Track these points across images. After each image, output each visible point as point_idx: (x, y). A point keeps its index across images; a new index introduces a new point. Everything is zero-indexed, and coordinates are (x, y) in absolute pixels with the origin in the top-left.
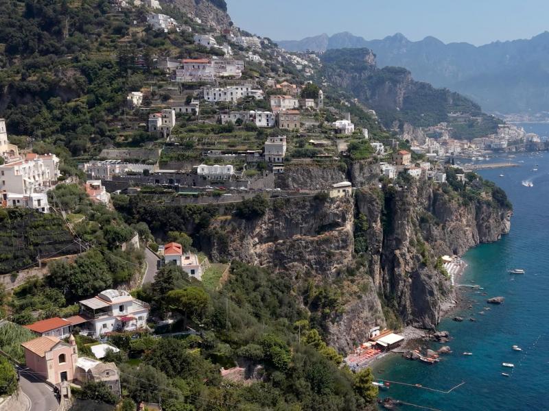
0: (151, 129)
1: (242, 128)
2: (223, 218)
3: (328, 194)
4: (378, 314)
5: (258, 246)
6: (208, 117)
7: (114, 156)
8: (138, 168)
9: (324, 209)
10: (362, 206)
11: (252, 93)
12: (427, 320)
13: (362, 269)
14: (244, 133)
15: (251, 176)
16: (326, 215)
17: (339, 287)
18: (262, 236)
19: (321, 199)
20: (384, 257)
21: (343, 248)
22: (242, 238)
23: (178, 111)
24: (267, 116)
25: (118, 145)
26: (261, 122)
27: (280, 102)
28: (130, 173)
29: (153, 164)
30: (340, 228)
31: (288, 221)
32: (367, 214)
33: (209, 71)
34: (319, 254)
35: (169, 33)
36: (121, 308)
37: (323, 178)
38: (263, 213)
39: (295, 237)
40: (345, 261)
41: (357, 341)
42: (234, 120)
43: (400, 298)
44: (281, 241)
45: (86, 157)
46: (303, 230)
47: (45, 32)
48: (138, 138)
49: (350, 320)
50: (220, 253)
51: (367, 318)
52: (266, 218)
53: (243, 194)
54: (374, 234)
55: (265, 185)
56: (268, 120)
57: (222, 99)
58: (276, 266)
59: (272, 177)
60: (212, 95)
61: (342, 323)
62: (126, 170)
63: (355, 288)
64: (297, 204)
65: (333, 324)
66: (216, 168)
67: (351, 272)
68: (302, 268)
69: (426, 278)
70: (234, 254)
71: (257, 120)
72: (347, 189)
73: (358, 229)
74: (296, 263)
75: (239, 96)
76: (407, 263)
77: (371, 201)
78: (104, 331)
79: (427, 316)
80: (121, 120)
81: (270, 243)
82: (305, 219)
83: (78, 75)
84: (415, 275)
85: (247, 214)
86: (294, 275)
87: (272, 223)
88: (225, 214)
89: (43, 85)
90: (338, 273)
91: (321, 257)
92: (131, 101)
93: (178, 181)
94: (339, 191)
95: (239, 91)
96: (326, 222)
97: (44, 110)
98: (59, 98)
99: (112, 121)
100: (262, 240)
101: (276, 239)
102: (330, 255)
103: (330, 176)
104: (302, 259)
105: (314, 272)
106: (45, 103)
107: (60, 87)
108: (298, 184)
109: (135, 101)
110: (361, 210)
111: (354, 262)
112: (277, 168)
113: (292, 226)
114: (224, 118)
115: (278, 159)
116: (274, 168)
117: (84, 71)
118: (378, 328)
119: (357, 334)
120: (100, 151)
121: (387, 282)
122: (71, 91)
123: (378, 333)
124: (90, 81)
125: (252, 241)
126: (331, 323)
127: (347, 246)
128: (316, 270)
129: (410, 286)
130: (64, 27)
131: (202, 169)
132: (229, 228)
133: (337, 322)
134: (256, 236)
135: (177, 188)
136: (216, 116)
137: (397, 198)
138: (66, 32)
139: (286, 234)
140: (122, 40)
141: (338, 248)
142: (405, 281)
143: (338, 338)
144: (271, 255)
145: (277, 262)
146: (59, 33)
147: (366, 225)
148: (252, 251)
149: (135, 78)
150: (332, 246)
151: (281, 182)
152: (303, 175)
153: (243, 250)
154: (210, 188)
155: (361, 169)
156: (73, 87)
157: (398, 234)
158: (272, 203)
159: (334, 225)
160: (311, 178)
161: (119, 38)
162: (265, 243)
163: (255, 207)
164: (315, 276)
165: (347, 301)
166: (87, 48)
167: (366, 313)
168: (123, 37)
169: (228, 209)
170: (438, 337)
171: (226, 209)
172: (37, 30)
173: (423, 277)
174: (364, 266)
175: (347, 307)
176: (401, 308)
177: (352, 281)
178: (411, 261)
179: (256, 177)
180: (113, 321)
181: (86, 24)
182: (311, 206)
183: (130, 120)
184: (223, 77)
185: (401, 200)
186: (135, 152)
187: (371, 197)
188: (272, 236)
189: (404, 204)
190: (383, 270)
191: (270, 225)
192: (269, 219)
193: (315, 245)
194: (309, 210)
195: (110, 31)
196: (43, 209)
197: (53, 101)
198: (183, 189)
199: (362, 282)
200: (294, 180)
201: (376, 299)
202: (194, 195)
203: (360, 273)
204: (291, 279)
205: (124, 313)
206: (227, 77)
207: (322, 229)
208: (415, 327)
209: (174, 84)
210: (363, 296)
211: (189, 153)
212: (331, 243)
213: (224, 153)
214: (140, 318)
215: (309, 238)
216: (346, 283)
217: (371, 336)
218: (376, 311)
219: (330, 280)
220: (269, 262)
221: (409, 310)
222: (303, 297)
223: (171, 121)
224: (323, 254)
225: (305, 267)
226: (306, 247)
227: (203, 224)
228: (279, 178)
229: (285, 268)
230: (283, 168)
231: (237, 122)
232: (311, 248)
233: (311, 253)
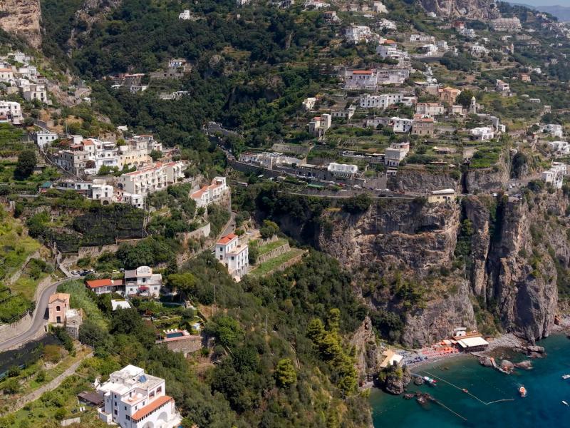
0: (311, 130)
1: (381, 133)
2: (333, 209)
3: (427, 199)
4: (466, 316)
5: (360, 236)
6: (357, 122)
7: (279, 149)
8: (289, 161)
9: (422, 212)
10: (469, 211)
11: (403, 100)
12: (530, 331)
13: (457, 271)
14: (380, 137)
15: (368, 176)
16: (423, 218)
17: (428, 284)
18: (364, 228)
19: (419, 203)
20: (490, 262)
21: (439, 249)
22: (345, 228)
23: (335, 115)
24: (404, 122)
25: (286, 141)
26: (398, 128)
27: (425, 108)
28: (285, 165)
29: (301, 159)
30: (438, 231)
31: (388, 219)
32: (473, 220)
33: (374, 79)
34: (414, 251)
35: (357, 45)
36: (144, 280)
37: (433, 183)
38: (366, 210)
39: (393, 233)
40: (441, 262)
41: (439, 337)
42: (376, 125)
43: (503, 304)
44: (382, 235)
45: (262, 149)
46: (402, 228)
47: (275, 44)
48: (299, 136)
49: (432, 316)
50: (326, 238)
51: (451, 318)
52: (369, 213)
53: (356, 191)
54: (478, 240)
55: (377, 186)
56: (404, 126)
57: (375, 105)
58: (374, 255)
59: (385, 179)
60: (367, 101)
61: (422, 317)
62: (284, 162)
63: (444, 288)
64: (397, 205)
65: (413, 316)
66: (343, 167)
67: (444, 272)
69: (532, 291)
70: (336, 240)
71: (395, 126)
72: (448, 196)
73: (462, 234)
74: (392, 256)
75: (392, 102)
76: (513, 272)
77: (478, 209)
78: (131, 293)
79: (530, 327)
80: (294, 121)
81: (372, 235)
82: (404, 218)
83: (280, 82)
84: (521, 285)
85: (353, 209)
86: (388, 266)
87: (374, 218)
88: (337, 207)
89: (256, 89)
90: (431, 271)
91: (416, 254)
92: (305, 105)
93: (314, 175)
94: (439, 198)
95: (392, 98)
96: (425, 224)
97: (254, 108)
98: (265, 99)
99: (288, 121)
100: (364, 232)
101: (379, 232)
102: (424, 254)
103: (441, 182)
104: (397, 254)
105: (407, 267)
106: (256, 102)
107: (267, 90)
108: (408, 186)
109: (308, 106)
110: (468, 216)
111: (451, 263)
112: (391, 171)
113: (391, 224)
114: (369, 122)
115: (394, 163)
116: (388, 171)
117: (285, 79)
118: (465, 329)
119: (440, 330)
120: (272, 145)
121: (490, 287)
122: (273, 94)
123: (464, 333)
124: (288, 86)
125: (355, 231)
126: (410, 315)
127: (443, 248)
128: (410, 265)
129: (516, 294)
130: (287, 40)
131: (332, 167)
132: (336, 219)
133: (418, 315)
134: (359, 227)
135: (309, 181)
136: (364, 121)
137: (507, 209)
138: (288, 44)
139: (386, 229)
140: (323, 50)
141: (434, 248)
142: (509, 289)
143: (414, 330)
144: (372, 245)
145: (376, 252)
146: (283, 46)
147: (471, 231)
148: (354, 240)
149: (314, 85)
150: (428, 245)
151: (393, 184)
152: (413, 179)
153: (345, 238)
154: (332, 183)
155: (477, 177)
156: (275, 90)
157: (506, 243)
158: (377, 201)
159: (432, 227)
160: (421, 182)
161: (321, 49)
162: (368, 234)
163: (358, 205)
164: (408, 271)
165: (432, 298)
166: (295, 59)
167: (451, 313)
168: (324, 48)
169: (339, 202)
170: (529, 351)
171: (338, 202)
172: (271, 41)
173: (529, 288)
174: (461, 269)
175: (429, 304)
176: (502, 315)
177: (443, 281)
178: (519, 272)
179: (372, 177)
180: (137, 288)
181: (302, 37)
182: (410, 208)
183: (300, 121)
184: (383, 85)
185: (510, 211)
186: (295, 148)
187: (478, 205)
188: (374, 229)
189: (512, 215)
190: (489, 275)
191: (373, 220)
192: (372, 215)
193: (411, 242)
194: (408, 211)
195: (316, 43)
196: (140, 205)
197: (261, 101)
198: (314, 182)
199: (452, 283)
200: (404, 182)
201: (465, 302)
202: (318, 188)
203: (454, 274)
204: (385, 269)
205: (145, 283)
206: (389, 86)
207: (422, 229)
208: (517, 336)
209: (342, 91)
210: (450, 297)
211: (330, 152)
212: (426, 243)
213: (355, 154)
214: (156, 288)
215: (407, 236)
216: (436, 281)
217: (455, 335)
218: (464, 313)
219: (422, 276)
220: (369, 251)
221: (511, 317)
222: (391, 287)
223: (327, 124)
224: (417, 252)
225: (399, 261)
226: (402, 244)
227: (317, 213)
228: (391, 180)
229: (382, 259)
230: (396, 171)
231: (378, 127)
232: (406, 244)
233: (406, 249)
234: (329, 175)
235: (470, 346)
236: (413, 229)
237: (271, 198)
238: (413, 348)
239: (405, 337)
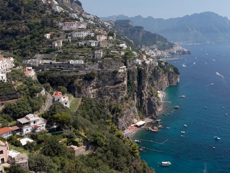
0: (53, 47)
1: (86, 47)
2: (79, 80)
3: (118, 71)
4: (136, 114)
5: (92, 90)
6: (74, 43)
7: (39, 57)
8: (48, 62)
9: (117, 76)
10: (130, 75)
11: (90, 34)
12: (153, 115)
13: (130, 98)
14: (87, 49)
15: (90, 64)
16: (117, 78)
17: (122, 105)
18: (94, 86)
19: (115, 73)
20: (138, 93)
21: (123, 90)
22: (86, 87)
23: (63, 40)
24: (96, 42)
25: (41, 53)
26: (93, 45)
27: (100, 37)
28: (45, 64)
29: (53, 60)
30: (122, 83)
31: (103, 81)
32: (132, 78)
33: (75, 26)
34: (115, 92)
35: (60, 13)
36: (34, 122)
37: (116, 65)
38: (94, 78)
39: (106, 87)
40: (124, 95)
41: (129, 124)
42: (83, 44)
43: (144, 107)
44: (101, 88)
45: (29, 58)
46: (109, 84)
47: (15, 12)
48: (48, 50)
49: (126, 117)
50: (78, 93)
51: (132, 116)
52: (95, 80)
53: (87, 71)
54: (134, 85)
55: (95, 68)
56: (96, 44)
57: (79, 36)
58: (99, 97)
59: (97, 65)
60: (76, 35)
61: (123, 118)
62: (44, 62)
63: (128, 105)
64: (106, 74)
65: (120, 118)
66: (77, 62)
67: (126, 99)
68: (108, 98)
69: (153, 101)
70: (83, 93)
71: (92, 44)
72: (125, 69)
73: (128, 83)
74: (106, 96)
75: (85, 35)
76: (146, 95)
77: (133, 73)
78: (27, 132)
79: (153, 114)
80: (42, 44)
81: (97, 89)
82: (110, 80)
83: (27, 27)
84: (149, 99)
85: (88, 78)
86: (106, 100)
87: (97, 81)
88: (80, 78)
89: (14, 31)
90: (122, 99)
93: (63, 66)
94: (122, 70)
95: (85, 33)
96: (117, 81)
97: (14, 40)
98: (19, 36)
99: (39, 44)
100: (94, 88)
101: (99, 87)
102: (119, 93)
103: (118, 64)
104: (108, 95)
105: (113, 99)
106: (14, 38)
107: (20, 32)
108: (107, 67)
109: (47, 37)
110: (130, 76)
111: (127, 95)
112: (99, 61)
113: (105, 82)
114: (80, 43)
115: (100, 58)
116: (98, 61)
117: (29, 26)
118: (136, 119)
119: (129, 121)
120: (34, 55)
121: (139, 102)
122: (24, 33)
123: (136, 121)
124: (31, 30)
125: (90, 88)
126: (119, 118)
127: (125, 89)
128: (114, 99)
129: (147, 103)
130: (22, 10)
131: (71, 62)
132: (81, 84)
133: (122, 117)
134: (92, 86)
135: (62, 69)
136: (77, 43)
137: (143, 72)
138: (22, 12)
139: (102, 85)
140: (43, 15)
141: (122, 90)
142: (145, 101)
143: (122, 124)
144: (97, 93)
146: (20, 13)
147: (131, 82)
148: (90, 92)
149: (48, 29)
150: (120, 89)
151: (101, 66)
152: (108, 64)
153: (87, 92)
154: (74, 69)
155: (130, 61)
156: (25, 32)
157: (143, 85)
158: (97, 74)
159: (120, 82)
160: (112, 65)
161: (42, 14)
162: (95, 89)
163: (91, 76)
164: (113, 101)
165: (125, 110)
166: (30, 18)
167: (132, 114)
168: (43, 14)
169: (81, 76)
170: (157, 122)
171: (80, 76)
172: (12, 11)
173: (152, 100)
174: (131, 97)
175: (125, 112)
176: (144, 111)
177: (127, 102)
178: (148, 94)
179: (92, 64)
180: (31, 128)
181: (30, 9)
182: (112, 75)
183: (45, 44)
184: (79, 28)
185: (144, 73)
186: (47, 56)
187: (133, 72)
188: (97, 86)
189: (145, 74)
190: (138, 97)
191: (97, 82)
192: (96, 80)
194: (111, 77)
195: (39, 12)
196: (4, 80)
197: (17, 37)
198: (64, 69)
199: (130, 102)
200: (105, 65)
201: (135, 109)
202: (68, 72)
203: (130, 99)
204: (105, 102)
206: (81, 28)
207: (116, 83)
208: (149, 118)
209: (62, 31)
210: (131, 108)
211: (67, 56)
212: (119, 89)
213: (80, 56)
214: (43, 126)
215: (111, 87)
216: (124, 103)
217: (134, 122)
218: (135, 113)
219: (119, 102)
220: (96, 96)
221: (147, 112)
222: (109, 109)
223: (60, 44)
224: (116, 93)
226: (110, 90)
227: (72, 82)
228: (100, 65)
229: (102, 98)
230: (101, 61)
232: (112, 90)
233: (112, 92)
234: (71, 66)
235: (141, 125)
236: (112, 84)
237: (45, 79)
238: (123, 131)
239: (119, 128)
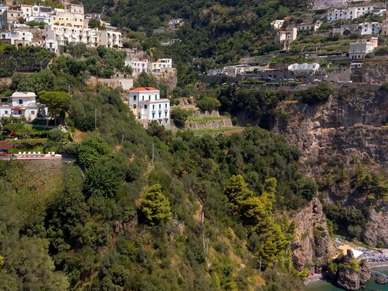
0: (277, 43)
2: (289, 102)
5: (319, 129)
6: (323, 32)
7: (245, 62)
8: (251, 69)
11: (373, 11)
18: (324, 121)
22: (302, 119)
23: (301, 28)
24: (373, 25)
25: (252, 55)
26: (366, 32)
28: (248, 73)
29: (264, 65)
31: (351, 110)
34: (380, 143)
36: (21, 102)
38: (325, 100)
39: (356, 125)
42: (342, 32)
44: (343, 127)
45: (230, 64)
46: (367, 120)
50: (280, 130)
52: (329, 104)
55: (339, 79)
56: (373, 30)
57: (343, 17)
58: (334, 149)
59: (349, 71)
60: (334, 16)
62: (247, 70)
64: (361, 94)
65: (378, 212)
66: (304, 66)
68: (359, 154)
70: (291, 131)
71: (363, 30)
74: (354, 149)
75: (359, 14)
80: (262, 39)
81: (332, 129)
82: (368, 108)
83: (254, 15)
86: (349, 159)
87: (335, 110)
88: (294, 99)
89: (233, 25)
91: (382, 147)
92: (273, 26)
95: (361, 11)
99: (256, 40)
100: (323, 125)
101: (340, 124)
104: (360, 146)
105: (372, 161)
107: (242, 24)
108: (375, 78)
109: (276, 26)
112: (356, 64)
113: (354, 114)
114: (335, 31)
115: (359, 57)
116: (353, 64)
117: (259, 12)
120: (239, 59)
125: (312, 123)
126: (374, 210)
128: (376, 159)
131: (293, 67)
132: (292, 111)
133: (383, 211)
134: (318, 119)
136: (330, 30)
139: (348, 121)
143: (379, 227)
144: (332, 139)
145: (335, 146)
148: (312, 132)
151: (357, 76)
152: (381, 70)
153: (301, 130)
154: (292, 80)
156: (249, 23)
158: (337, 93)
162: (327, 128)
163: (317, 94)
164: (373, 165)
171: (295, 95)
179: (335, 72)
182: (376, 95)
183: (268, 39)
186: (259, 59)
188: (334, 122)
191: (333, 111)
192: (332, 106)
193: (377, 134)
194: (374, 100)
196: (54, 50)
197: (236, 33)
198: (273, 81)
200: (371, 74)
202: (276, 85)
204: (345, 162)
205: (21, 106)
209: (310, 12)
211: (293, 57)
213: (319, 56)
215: (372, 127)
220: (329, 145)
222: (351, 181)
223: (292, 37)
224: (385, 144)
225: (363, 154)
226: (366, 135)
227: (273, 105)
228: (356, 73)
229: (344, 154)
230: (361, 64)
231: (344, 33)
232: (371, 136)
233: (371, 141)
234: (289, 74)
236: (380, 120)
237: (229, 97)
238: (377, 247)
239: (367, 234)
